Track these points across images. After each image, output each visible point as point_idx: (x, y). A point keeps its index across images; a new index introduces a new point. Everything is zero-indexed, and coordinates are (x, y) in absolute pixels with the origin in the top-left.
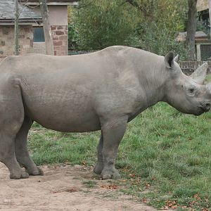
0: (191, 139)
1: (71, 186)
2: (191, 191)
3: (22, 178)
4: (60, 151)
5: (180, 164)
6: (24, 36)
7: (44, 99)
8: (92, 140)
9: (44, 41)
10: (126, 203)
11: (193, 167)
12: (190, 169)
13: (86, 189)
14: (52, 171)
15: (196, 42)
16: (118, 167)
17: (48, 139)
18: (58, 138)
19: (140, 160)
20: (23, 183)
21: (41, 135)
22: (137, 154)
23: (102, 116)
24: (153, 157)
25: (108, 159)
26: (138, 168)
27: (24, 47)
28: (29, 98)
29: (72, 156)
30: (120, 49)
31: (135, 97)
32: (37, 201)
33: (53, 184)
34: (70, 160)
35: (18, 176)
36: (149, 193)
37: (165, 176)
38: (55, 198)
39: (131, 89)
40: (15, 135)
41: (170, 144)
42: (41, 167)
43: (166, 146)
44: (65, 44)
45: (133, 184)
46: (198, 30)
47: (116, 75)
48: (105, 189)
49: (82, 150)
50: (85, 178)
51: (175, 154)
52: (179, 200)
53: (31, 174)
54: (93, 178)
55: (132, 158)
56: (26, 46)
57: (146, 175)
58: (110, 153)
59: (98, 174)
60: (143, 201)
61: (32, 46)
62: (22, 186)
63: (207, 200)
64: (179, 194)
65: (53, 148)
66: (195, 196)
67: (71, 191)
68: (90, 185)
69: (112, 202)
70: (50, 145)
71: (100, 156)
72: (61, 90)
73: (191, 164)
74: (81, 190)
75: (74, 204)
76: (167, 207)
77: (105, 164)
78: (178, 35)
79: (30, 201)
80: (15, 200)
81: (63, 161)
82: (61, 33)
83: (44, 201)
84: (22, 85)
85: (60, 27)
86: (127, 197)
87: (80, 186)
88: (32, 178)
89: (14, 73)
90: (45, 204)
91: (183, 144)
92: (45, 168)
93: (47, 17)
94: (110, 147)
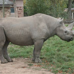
0: (68, 47)
1: (23, 66)
2: (68, 67)
3: (5, 63)
4: (20, 53)
5: (64, 57)
6: (7, 11)
7: (12, 33)
8: (32, 49)
9: (14, 12)
10: (44, 72)
11: (69, 58)
12: (68, 59)
13: (29, 67)
14: (17, 60)
15: (72, 12)
16: (41, 58)
17: (15, 49)
18: (19, 48)
19: (49, 55)
20: (6, 65)
21: (13, 47)
22: (48, 53)
23: (34, 40)
24: (54, 54)
25: (37, 55)
26: (49, 59)
27: (7, 15)
28: (7, 33)
29: (24, 55)
30: (41, 15)
31: (46, 33)
32: (11, 72)
33: (17, 65)
34: (23, 56)
35: (4, 62)
36: (52, 68)
37: (58, 61)
38: (17, 70)
39: (44, 30)
40: (2, 47)
41: (61, 49)
42: (12, 59)
43: (59, 50)
44: (22, 13)
45: (46, 65)
46: (72, 7)
47: (39, 24)
48: (36, 67)
49: (28, 52)
50: (29, 63)
51: (62, 53)
52: (63, 70)
53: (9, 62)
54: (31, 63)
55: (46, 55)
56: (8, 14)
57: (51, 61)
58: (38, 53)
59: (34, 61)
60: (50, 71)
61: (10, 14)
62: (5, 66)
63: (73, 70)
64: (63, 68)
65: (17, 52)
66: (69, 69)
67: (23, 67)
68: (30, 65)
69: (38, 71)
70: (16, 51)
71: (34, 54)
72: (19, 30)
73: (68, 57)
74: (27, 67)
75: (24, 72)
76: (59, 73)
77: (36, 57)
78: (65, 9)
79: (8, 72)
80: (3, 71)
81: (20, 57)
82: (21, 9)
83: (13, 71)
84: (4, 28)
85: (21, 7)
86: (44, 69)
87: (27, 66)
88: (9, 63)
89: (1, 24)
90: (14, 73)
91: (65, 50)
92: (14, 59)
93: (15, 3)
94: (38, 51)
